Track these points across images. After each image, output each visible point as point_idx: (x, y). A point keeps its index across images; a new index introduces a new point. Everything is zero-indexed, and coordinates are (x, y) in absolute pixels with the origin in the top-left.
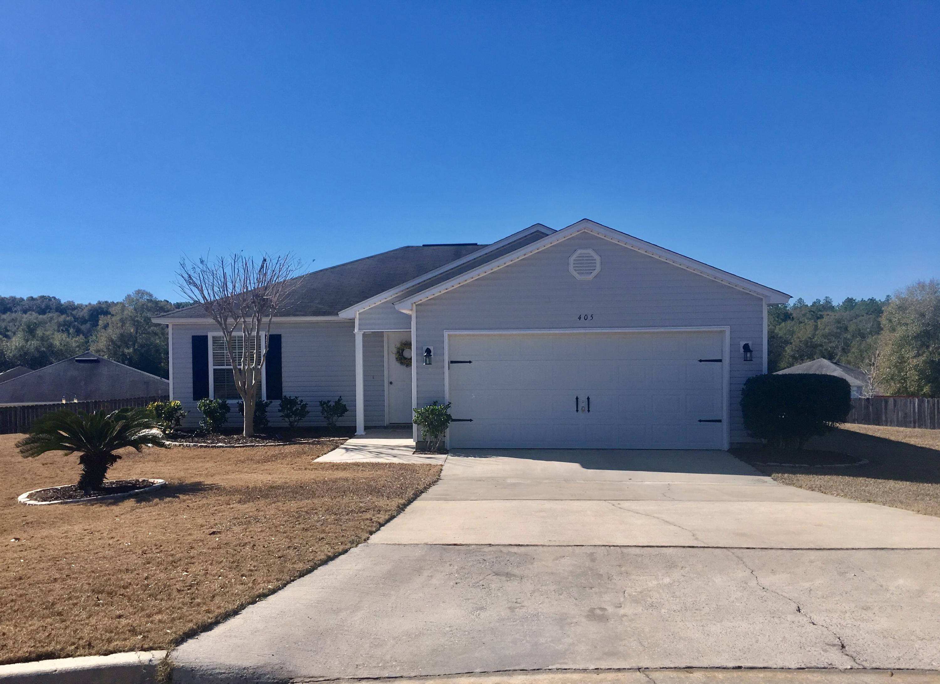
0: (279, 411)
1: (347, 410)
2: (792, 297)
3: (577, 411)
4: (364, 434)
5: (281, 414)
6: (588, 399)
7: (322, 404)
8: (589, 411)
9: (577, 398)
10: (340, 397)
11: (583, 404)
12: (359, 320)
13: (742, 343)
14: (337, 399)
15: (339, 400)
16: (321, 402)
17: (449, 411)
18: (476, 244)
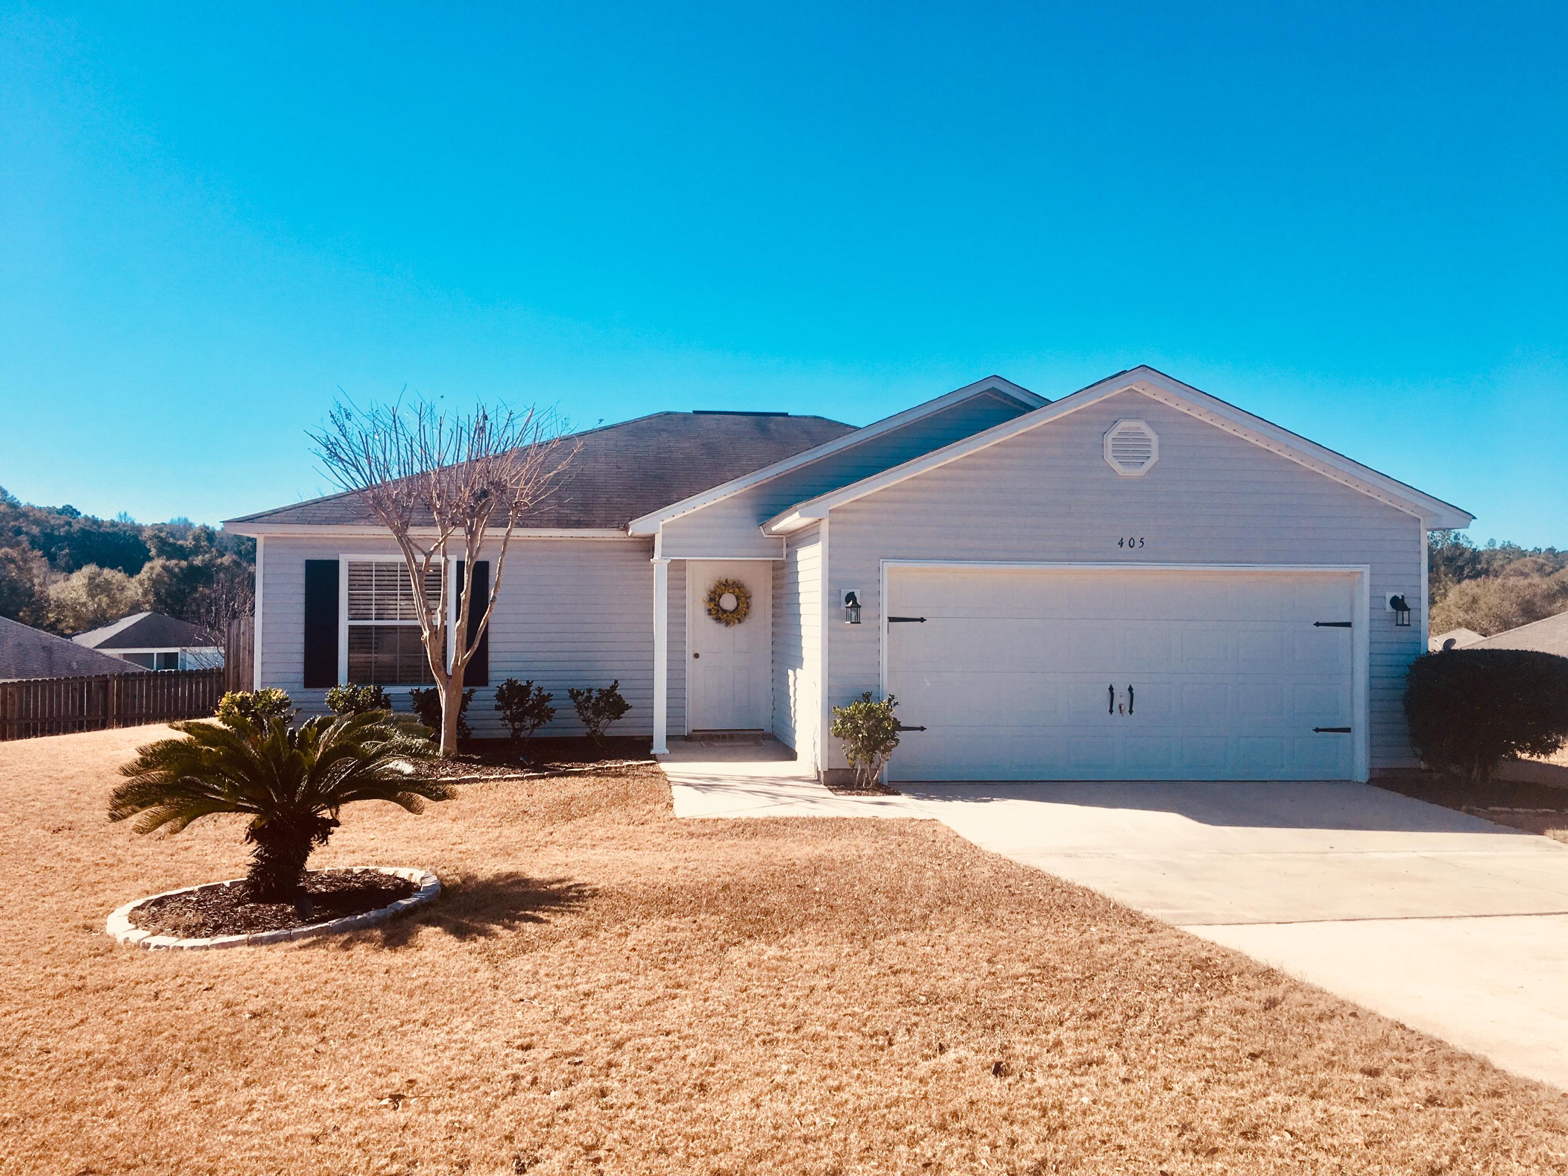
0: (498, 708)
1: (628, 707)
2: (1474, 518)
3: (1111, 711)
4: (667, 751)
5: (500, 714)
6: (1130, 689)
7: (574, 694)
8: (1131, 712)
9: (1111, 689)
10: (616, 682)
11: (1121, 698)
12: (663, 537)
13: (1389, 596)
14: (607, 685)
15: (614, 688)
16: (571, 691)
17: (894, 713)
18: (786, 415)
